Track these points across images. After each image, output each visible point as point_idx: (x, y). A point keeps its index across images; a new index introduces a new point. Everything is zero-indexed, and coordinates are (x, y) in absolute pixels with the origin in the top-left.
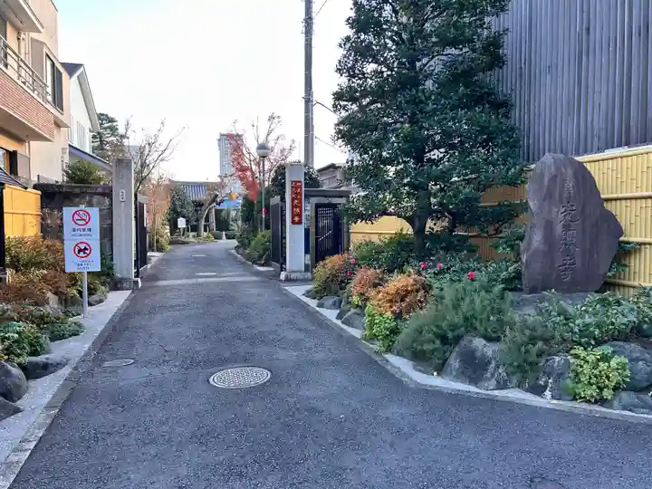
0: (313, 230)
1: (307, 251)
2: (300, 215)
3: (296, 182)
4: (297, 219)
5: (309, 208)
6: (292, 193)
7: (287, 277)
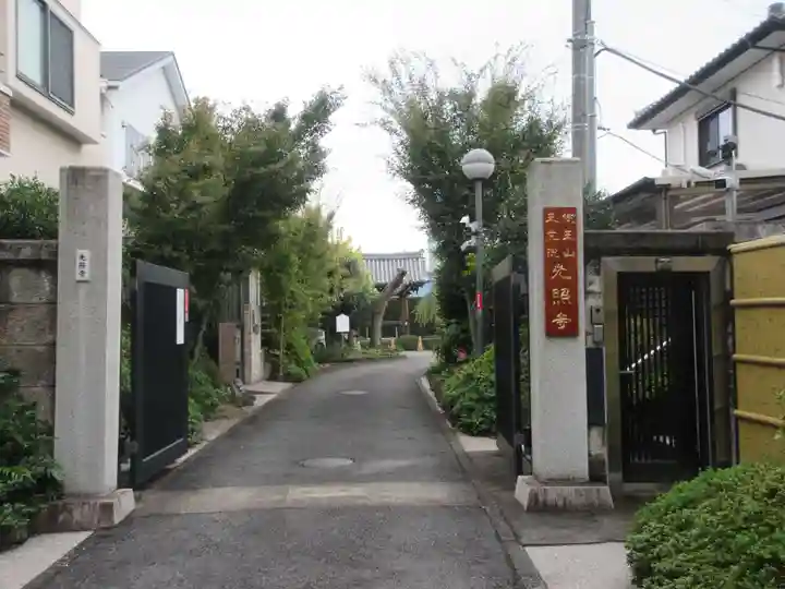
0: (610, 351)
1: (594, 419)
2: (571, 309)
3: (559, 212)
4: (561, 320)
5: (595, 287)
6: (548, 244)
7: (534, 497)
